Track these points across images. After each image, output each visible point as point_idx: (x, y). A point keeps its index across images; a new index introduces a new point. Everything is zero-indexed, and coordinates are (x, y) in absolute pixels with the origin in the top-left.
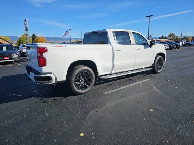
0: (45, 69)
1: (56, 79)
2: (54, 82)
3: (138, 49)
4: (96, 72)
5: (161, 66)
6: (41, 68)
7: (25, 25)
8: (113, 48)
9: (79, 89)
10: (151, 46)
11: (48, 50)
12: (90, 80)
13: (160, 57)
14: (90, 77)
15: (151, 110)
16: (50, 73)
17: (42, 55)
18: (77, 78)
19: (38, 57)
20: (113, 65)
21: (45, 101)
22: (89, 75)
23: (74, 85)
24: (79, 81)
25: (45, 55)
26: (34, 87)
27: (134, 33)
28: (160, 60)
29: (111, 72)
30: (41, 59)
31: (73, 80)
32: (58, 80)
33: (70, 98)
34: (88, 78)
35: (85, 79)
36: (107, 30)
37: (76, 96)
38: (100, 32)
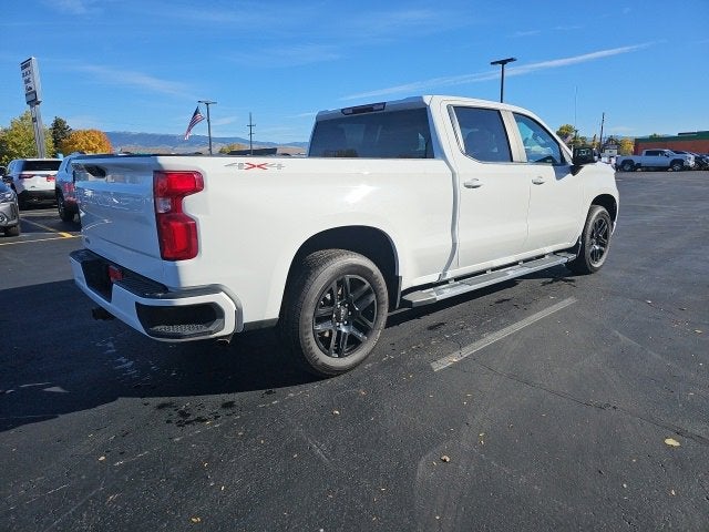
0: (191, 272)
1: (239, 313)
2: (229, 328)
3: (535, 178)
4: (393, 279)
5: (603, 245)
6: (176, 269)
7: (27, 81)
8: (454, 175)
9: (329, 355)
10: (574, 170)
11: (208, 182)
12: (370, 312)
13: (600, 209)
14: (373, 298)
15: (670, 442)
16: (214, 289)
17: (177, 207)
18: (322, 306)
19: (157, 215)
20: (454, 245)
21: (183, 414)
22: (368, 292)
23: (311, 336)
24: (330, 318)
25: (192, 205)
26: (110, 345)
27: (519, 117)
28: (601, 222)
29: (445, 274)
30: (173, 224)
31: (309, 314)
32: (247, 319)
33: (292, 392)
34: (365, 304)
35: (351, 308)
36: (427, 99)
37: (316, 385)
38: (391, 110)
